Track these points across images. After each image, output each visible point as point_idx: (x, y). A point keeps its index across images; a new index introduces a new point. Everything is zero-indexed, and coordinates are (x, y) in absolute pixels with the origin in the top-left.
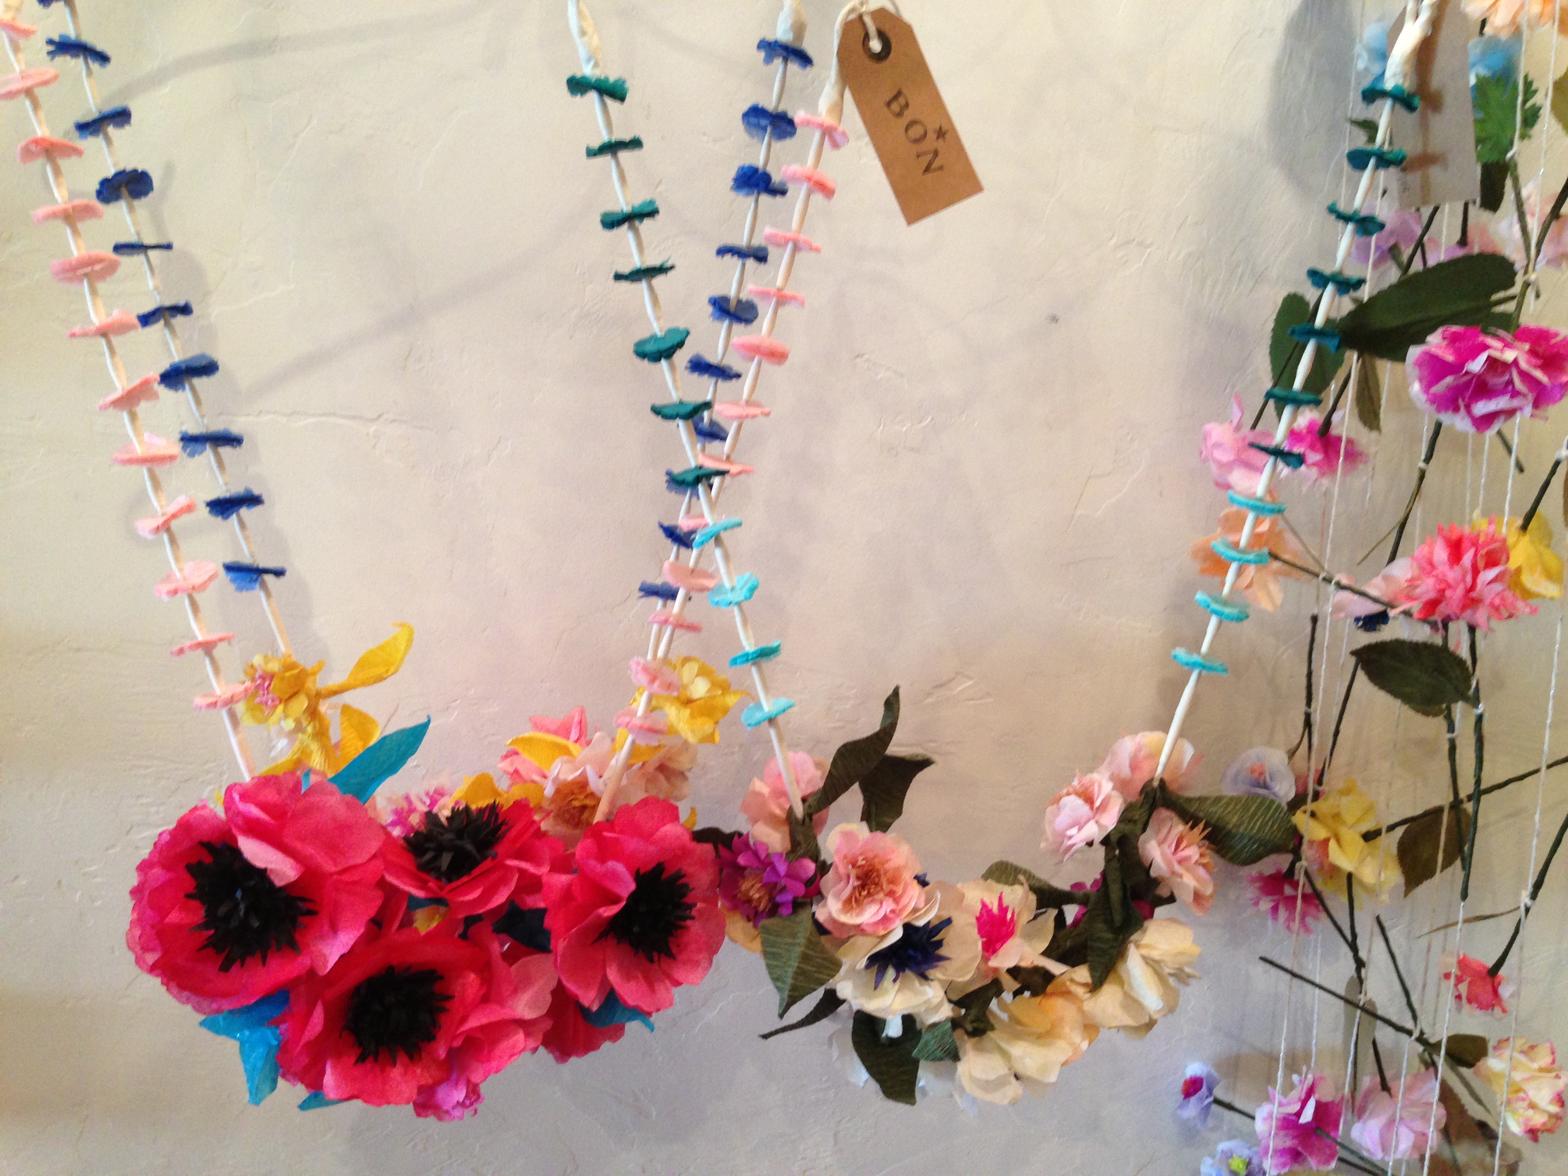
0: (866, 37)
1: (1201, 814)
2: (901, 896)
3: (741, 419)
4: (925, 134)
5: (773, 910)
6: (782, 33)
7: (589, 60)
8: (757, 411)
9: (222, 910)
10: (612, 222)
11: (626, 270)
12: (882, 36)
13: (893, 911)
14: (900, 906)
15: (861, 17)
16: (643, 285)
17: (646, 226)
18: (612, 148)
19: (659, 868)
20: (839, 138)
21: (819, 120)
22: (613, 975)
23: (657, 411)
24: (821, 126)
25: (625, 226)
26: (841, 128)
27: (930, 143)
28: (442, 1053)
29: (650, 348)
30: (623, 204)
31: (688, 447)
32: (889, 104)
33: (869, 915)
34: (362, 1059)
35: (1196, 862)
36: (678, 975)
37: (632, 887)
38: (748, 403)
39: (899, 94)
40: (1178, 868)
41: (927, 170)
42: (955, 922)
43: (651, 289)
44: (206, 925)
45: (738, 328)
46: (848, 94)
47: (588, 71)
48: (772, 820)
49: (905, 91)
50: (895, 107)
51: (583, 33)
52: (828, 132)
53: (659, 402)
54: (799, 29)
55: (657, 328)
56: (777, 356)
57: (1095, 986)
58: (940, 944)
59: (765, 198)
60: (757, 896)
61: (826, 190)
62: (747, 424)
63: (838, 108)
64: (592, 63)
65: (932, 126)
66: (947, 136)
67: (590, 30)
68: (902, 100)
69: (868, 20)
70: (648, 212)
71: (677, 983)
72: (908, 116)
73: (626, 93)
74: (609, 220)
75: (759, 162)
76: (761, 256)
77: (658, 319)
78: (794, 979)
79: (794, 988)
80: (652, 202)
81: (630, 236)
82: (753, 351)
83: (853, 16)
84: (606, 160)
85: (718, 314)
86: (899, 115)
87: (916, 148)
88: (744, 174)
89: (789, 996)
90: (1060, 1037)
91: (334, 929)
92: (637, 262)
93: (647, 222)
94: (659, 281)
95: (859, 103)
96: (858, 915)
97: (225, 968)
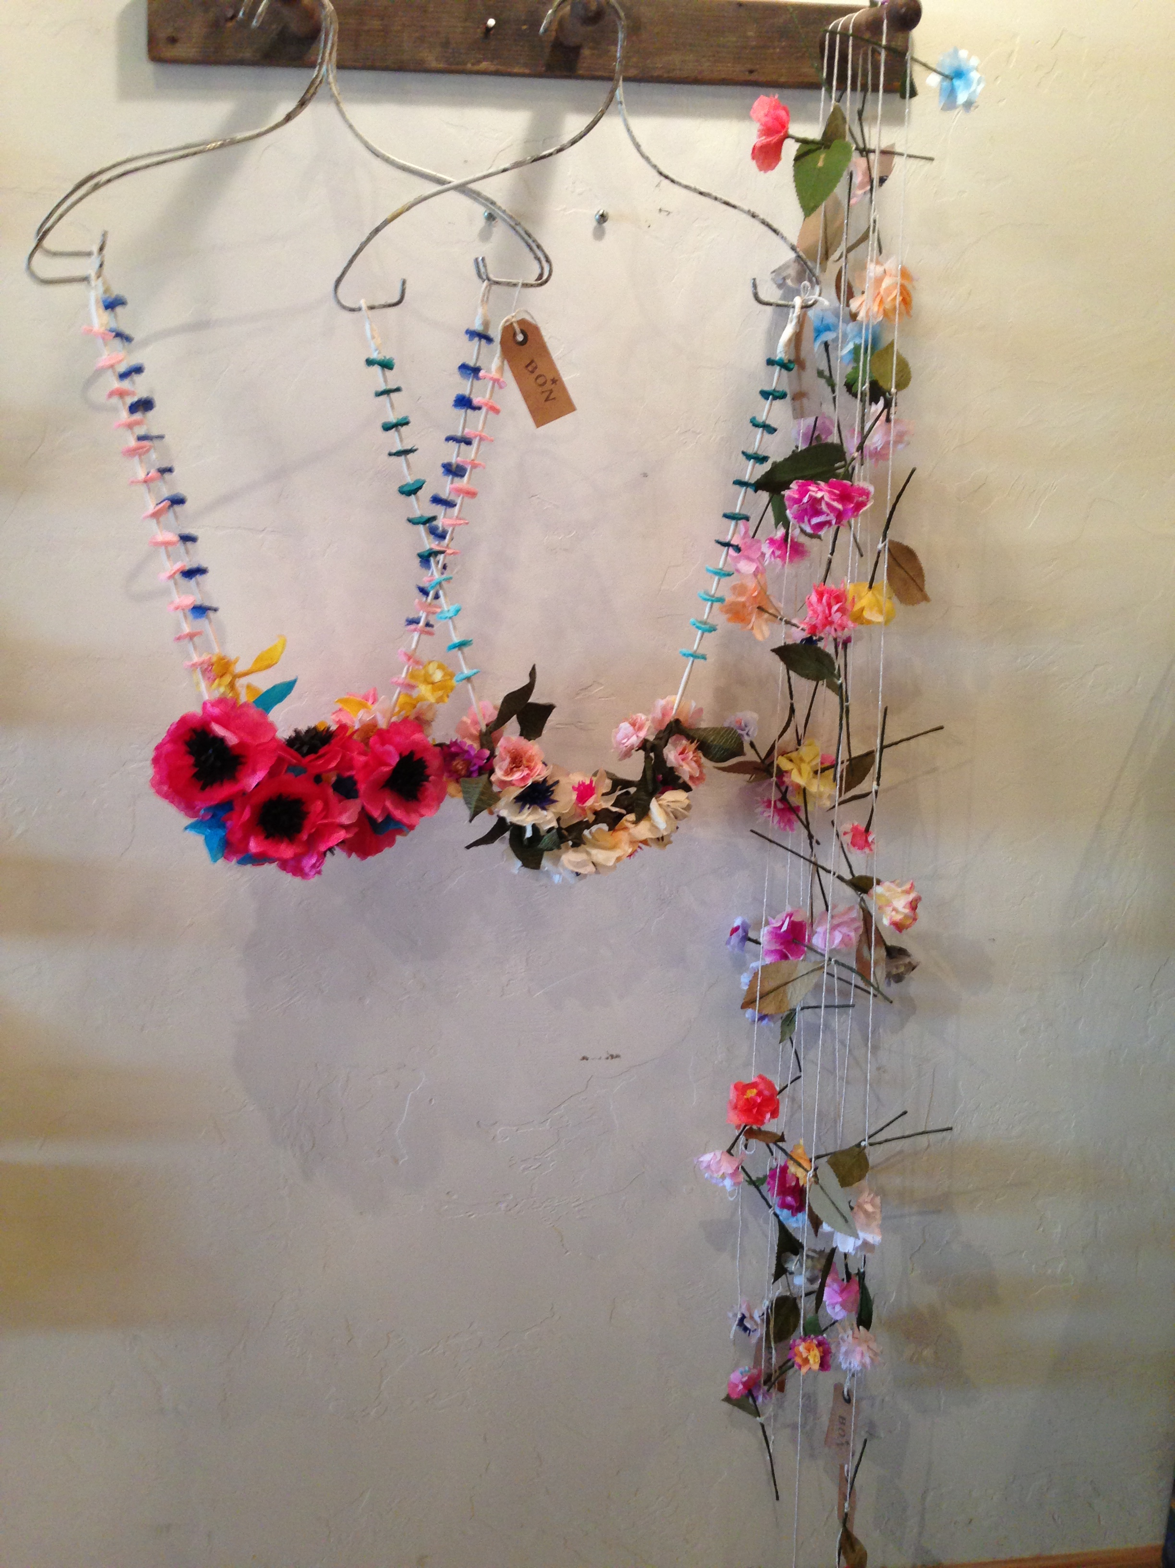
0: (515, 335)
1: (696, 736)
2: (534, 768)
3: (454, 526)
4: (546, 381)
5: (469, 775)
6: (477, 326)
7: (376, 350)
8: (462, 522)
9: (203, 758)
10: (387, 427)
11: (394, 451)
12: (523, 332)
13: (527, 774)
14: (532, 773)
15: (512, 324)
16: (403, 458)
17: (403, 429)
18: (387, 392)
19: (412, 754)
20: (502, 385)
21: (491, 376)
22: (388, 804)
23: (410, 521)
24: (491, 379)
25: (394, 429)
26: (502, 380)
27: (549, 386)
28: (305, 837)
29: (405, 489)
30: (392, 419)
31: (425, 539)
32: (527, 366)
33: (517, 776)
34: (267, 837)
35: (691, 759)
36: (423, 811)
37: (397, 760)
38: (458, 518)
39: (532, 361)
40: (681, 763)
41: (547, 400)
42: (561, 783)
43: (407, 461)
44: (195, 765)
45: (456, 479)
46: (506, 362)
47: (375, 356)
48: (471, 736)
49: (535, 360)
50: (530, 368)
51: (373, 337)
52: (496, 381)
53: (411, 516)
54: (486, 324)
55: (409, 479)
56: (472, 494)
57: (636, 822)
58: (552, 792)
59: (469, 411)
60: (461, 767)
61: (496, 411)
62: (457, 528)
63: (501, 369)
64: (377, 352)
65: (550, 377)
66: (557, 382)
67: (376, 336)
68: (534, 365)
69: (515, 325)
70: (405, 423)
71: (422, 816)
72: (537, 373)
73: (393, 366)
74: (386, 427)
75: (467, 393)
76: (468, 442)
77: (410, 474)
78: (476, 802)
79: (476, 807)
80: (406, 418)
81: (396, 434)
82: (459, 491)
83: (508, 324)
84: (384, 398)
85: (446, 472)
86: (532, 372)
87: (540, 389)
88: (459, 399)
89: (474, 811)
90: (619, 848)
91: (254, 772)
92: (399, 447)
93: (404, 427)
94: (410, 456)
95: (511, 367)
96: (512, 776)
97: (203, 788)
